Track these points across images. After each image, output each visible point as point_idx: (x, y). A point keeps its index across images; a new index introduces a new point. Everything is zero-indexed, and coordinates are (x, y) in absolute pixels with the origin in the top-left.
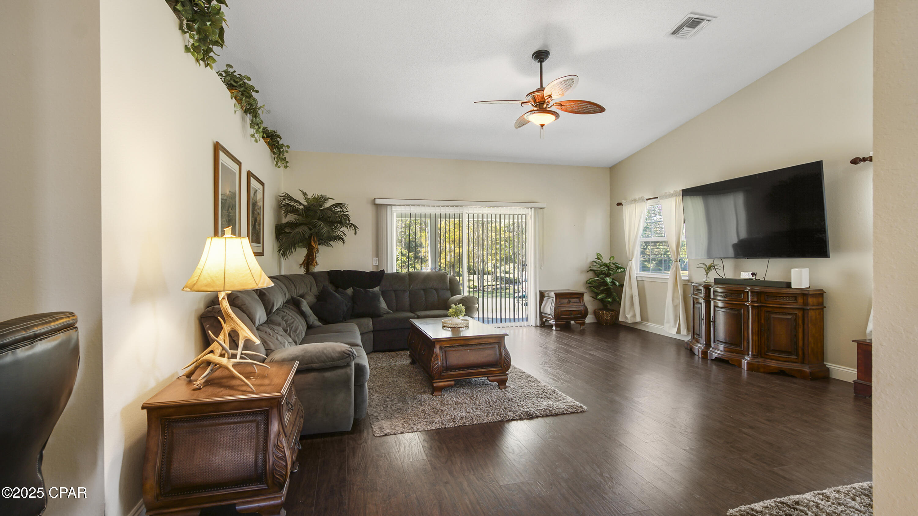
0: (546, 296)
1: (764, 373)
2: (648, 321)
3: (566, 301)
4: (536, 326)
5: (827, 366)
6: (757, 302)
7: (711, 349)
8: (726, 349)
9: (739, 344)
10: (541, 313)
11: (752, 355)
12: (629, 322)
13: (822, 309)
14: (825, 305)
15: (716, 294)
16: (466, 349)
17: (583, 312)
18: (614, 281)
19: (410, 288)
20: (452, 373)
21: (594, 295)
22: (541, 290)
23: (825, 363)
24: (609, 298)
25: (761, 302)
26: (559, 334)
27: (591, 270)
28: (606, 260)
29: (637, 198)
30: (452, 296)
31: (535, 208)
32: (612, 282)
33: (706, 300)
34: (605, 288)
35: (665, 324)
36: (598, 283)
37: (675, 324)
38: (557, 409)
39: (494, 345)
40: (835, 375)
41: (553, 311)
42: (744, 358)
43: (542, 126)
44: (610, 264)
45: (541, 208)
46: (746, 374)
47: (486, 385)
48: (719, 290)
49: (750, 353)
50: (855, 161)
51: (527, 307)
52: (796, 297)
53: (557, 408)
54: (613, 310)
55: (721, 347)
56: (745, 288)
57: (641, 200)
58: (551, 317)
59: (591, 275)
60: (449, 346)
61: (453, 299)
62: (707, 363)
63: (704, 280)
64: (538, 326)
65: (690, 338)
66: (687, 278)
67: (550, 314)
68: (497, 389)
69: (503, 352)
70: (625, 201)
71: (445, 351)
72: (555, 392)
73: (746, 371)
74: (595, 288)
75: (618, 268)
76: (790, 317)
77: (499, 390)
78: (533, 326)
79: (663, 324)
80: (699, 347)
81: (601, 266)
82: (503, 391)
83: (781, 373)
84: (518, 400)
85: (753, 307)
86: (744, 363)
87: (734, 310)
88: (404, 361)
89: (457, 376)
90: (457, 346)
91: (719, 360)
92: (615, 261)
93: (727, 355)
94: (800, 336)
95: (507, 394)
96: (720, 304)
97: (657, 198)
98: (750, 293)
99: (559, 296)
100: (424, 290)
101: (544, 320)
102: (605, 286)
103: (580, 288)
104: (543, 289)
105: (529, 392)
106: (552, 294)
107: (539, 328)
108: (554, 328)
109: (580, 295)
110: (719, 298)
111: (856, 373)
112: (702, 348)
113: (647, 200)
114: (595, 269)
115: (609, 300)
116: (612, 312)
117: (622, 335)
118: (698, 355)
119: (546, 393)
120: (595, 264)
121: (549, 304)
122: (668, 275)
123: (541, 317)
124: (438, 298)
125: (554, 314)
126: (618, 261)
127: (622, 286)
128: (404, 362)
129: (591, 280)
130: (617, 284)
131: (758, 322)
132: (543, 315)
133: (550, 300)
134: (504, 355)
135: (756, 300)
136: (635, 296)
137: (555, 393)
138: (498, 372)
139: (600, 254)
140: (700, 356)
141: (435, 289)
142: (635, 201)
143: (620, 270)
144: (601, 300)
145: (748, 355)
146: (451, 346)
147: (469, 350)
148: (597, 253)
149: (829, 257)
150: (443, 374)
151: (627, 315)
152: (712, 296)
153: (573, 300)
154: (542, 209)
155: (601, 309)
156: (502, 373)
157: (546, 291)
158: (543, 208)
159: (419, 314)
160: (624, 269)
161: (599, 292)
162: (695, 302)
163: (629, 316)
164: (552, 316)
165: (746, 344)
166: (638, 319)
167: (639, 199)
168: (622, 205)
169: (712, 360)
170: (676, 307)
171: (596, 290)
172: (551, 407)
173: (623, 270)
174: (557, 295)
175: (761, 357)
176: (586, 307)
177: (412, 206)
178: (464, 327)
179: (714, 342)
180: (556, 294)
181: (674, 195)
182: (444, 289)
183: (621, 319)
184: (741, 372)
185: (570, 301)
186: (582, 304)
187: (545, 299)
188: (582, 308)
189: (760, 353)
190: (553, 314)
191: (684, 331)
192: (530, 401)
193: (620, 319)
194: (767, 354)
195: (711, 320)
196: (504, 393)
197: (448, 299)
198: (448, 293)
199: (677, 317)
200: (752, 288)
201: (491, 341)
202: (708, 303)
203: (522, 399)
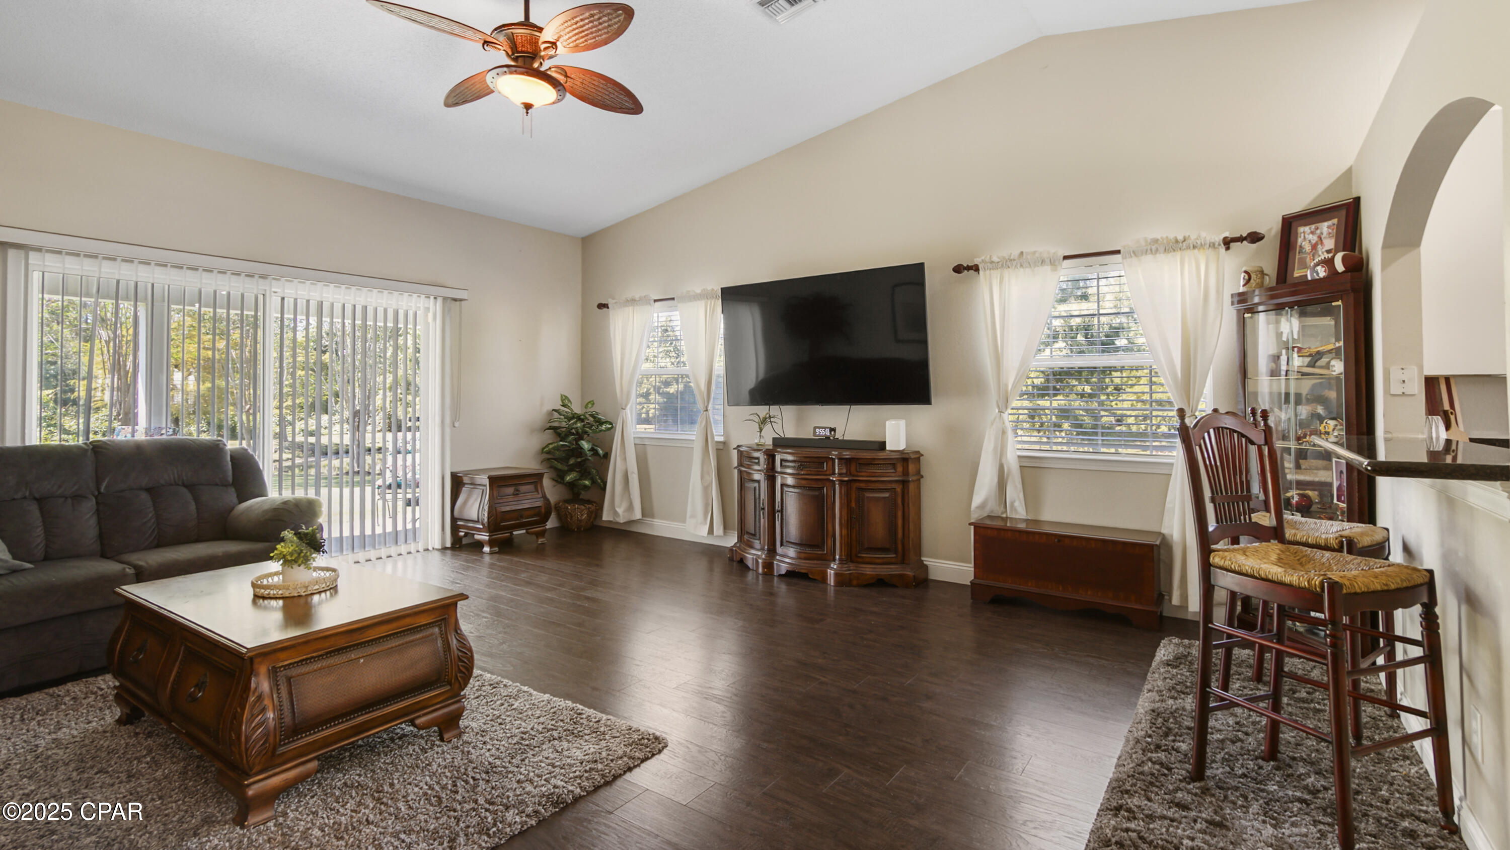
0: (468, 484)
1: (859, 586)
2: (653, 516)
3: (510, 490)
4: (444, 549)
5: (925, 563)
6: (846, 475)
7: (778, 557)
8: (803, 555)
9: (819, 546)
10: (454, 520)
11: (840, 559)
12: (622, 522)
13: (919, 480)
14: (922, 473)
15: (784, 464)
16: (353, 656)
17: (543, 510)
18: (596, 448)
19: (98, 489)
20: (310, 739)
21: (558, 476)
22: (454, 470)
23: (923, 559)
24: (585, 480)
25: (851, 475)
26: (499, 560)
27: (550, 428)
28: (577, 409)
29: (637, 297)
30: (242, 500)
31: (445, 299)
32: (592, 449)
33: (768, 476)
34: (579, 460)
35: (688, 520)
36: (564, 451)
37: (706, 518)
38: (612, 761)
39: (430, 631)
40: (933, 576)
41: (486, 515)
42: (828, 567)
43: (528, 107)
44: (584, 416)
45: (455, 300)
46: (832, 592)
47: (400, 738)
48: (790, 458)
49: (837, 557)
50: (958, 269)
51: (417, 508)
52: (894, 464)
53: (611, 757)
54: (589, 502)
55: (792, 552)
56: (830, 453)
57: (644, 301)
58: (481, 527)
59: (548, 437)
60: (302, 661)
61: (249, 508)
62: (772, 581)
63: (756, 441)
64: (446, 548)
65: (736, 541)
66: (721, 439)
67: (478, 522)
68: (437, 743)
69: (454, 643)
70: (614, 301)
71: (289, 679)
72: (580, 714)
73: (832, 588)
74: (558, 462)
75: (601, 423)
76: (887, 495)
77: (445, 748)
78: (437, 550)
79: (684, 521)
80: (755, 555)
81: (570, 419)
82: (457, 748)
83: (880, 583)
84: (510, 762)
85: (841, 482)
86: (831, 573)
87: (811, 489)
88: (90, 718)
89: (326, 742)
90: (327, 653)
91: (791, 575)
92: (596, 409)
93: (805, 566)
94: (900, 522)
95: (473, 751)
96: (790, 481)
97: (673, 299)
98: (837, 461)
99: (497, 482)
100: (149, 490)
101: (462, 534)
102: (577, 457)
103: (530, 465)
104: (459, 468)
105: (522, 729)
106: (484, 480)
107: (449, 552)
108: (487, 549)
109: (535, 479)
110: (789, 471)
111: (973, 569)
112: (763, 556)
113: (655, 301)
114: (556, 424)
115: (587, 483)
116: (590, 506)
117: (608, 546)
118: (757, 570)
119: (562, 721)
120: (556, 415)
121: (476, 500)
122: (693, 435)
123: (455, 528)
124: (197, 509)
125: (489, 518)
126: (602, 410)
127: (607, 456)
128: (90, 722)
129: (551, 446)
130: (601, 452)
131: (848, 505)
132: (460, 523)
133: (477, 493)
134: (456, 652)
135: (844, 471)
136: (633, 473)
137: (584, 716)
138: (441, 699)
139: (566, 397)
140: (760, 570)
141: (184, 485)
142: (632, 302)
143: (604, 427)
144: (572, 485)
145: (834, 560)
146: (306, 659)
147: (362, 657)
148: (562, 396)
149: (931, 404)
150: (281, 750)
151: (617, 509)
152: (778, 468)
153: (523, 488)
154: (458, 303)
155: (567, 501)
156: (452, 698)
157: (467, 473)
158: (461, 300)
159: (142, 563)
160: (611, 423)
161: (566, 468)
162: (744, 479)
163: (620, 510)
164: (483, 524)
165: (830, 542)
166: (638, 515)
167: (641, 299)
168: (608, 308)
169: (780, 576)
170: (706, 489)
171: (559, 466)
172: (596, 761)
173: (610, 426)
174: (492, 480)
175: (852, 561)
176: (548, 500)
177: (104, 258)
178: (325, 591)
179: (782, 545)
180: (490, 478)
181: (705, 296)
182: (217, 485)
183: (606, 516)
184: (825, 591)
185: (517, 490)
186: (540, 495)
187: (465, 491)
188: (539, 503)
189: (850, 557)
190: (486, 520)
191: (718, 529)
192: (541, 758)
193: (605, 518)
194: (860, 555)
195: (777, 508)
196: (463, 752)
197: (232, 509)
198: (231, 495)
199: (708, 506)
200: (840, 453)
201: (423, 620)
202: (771, 478)
203: (518, 757)
